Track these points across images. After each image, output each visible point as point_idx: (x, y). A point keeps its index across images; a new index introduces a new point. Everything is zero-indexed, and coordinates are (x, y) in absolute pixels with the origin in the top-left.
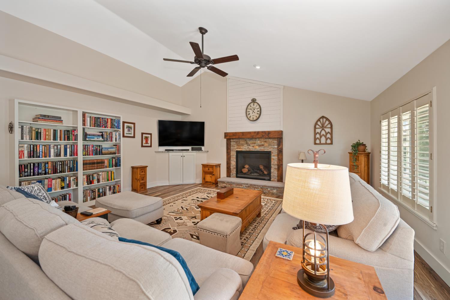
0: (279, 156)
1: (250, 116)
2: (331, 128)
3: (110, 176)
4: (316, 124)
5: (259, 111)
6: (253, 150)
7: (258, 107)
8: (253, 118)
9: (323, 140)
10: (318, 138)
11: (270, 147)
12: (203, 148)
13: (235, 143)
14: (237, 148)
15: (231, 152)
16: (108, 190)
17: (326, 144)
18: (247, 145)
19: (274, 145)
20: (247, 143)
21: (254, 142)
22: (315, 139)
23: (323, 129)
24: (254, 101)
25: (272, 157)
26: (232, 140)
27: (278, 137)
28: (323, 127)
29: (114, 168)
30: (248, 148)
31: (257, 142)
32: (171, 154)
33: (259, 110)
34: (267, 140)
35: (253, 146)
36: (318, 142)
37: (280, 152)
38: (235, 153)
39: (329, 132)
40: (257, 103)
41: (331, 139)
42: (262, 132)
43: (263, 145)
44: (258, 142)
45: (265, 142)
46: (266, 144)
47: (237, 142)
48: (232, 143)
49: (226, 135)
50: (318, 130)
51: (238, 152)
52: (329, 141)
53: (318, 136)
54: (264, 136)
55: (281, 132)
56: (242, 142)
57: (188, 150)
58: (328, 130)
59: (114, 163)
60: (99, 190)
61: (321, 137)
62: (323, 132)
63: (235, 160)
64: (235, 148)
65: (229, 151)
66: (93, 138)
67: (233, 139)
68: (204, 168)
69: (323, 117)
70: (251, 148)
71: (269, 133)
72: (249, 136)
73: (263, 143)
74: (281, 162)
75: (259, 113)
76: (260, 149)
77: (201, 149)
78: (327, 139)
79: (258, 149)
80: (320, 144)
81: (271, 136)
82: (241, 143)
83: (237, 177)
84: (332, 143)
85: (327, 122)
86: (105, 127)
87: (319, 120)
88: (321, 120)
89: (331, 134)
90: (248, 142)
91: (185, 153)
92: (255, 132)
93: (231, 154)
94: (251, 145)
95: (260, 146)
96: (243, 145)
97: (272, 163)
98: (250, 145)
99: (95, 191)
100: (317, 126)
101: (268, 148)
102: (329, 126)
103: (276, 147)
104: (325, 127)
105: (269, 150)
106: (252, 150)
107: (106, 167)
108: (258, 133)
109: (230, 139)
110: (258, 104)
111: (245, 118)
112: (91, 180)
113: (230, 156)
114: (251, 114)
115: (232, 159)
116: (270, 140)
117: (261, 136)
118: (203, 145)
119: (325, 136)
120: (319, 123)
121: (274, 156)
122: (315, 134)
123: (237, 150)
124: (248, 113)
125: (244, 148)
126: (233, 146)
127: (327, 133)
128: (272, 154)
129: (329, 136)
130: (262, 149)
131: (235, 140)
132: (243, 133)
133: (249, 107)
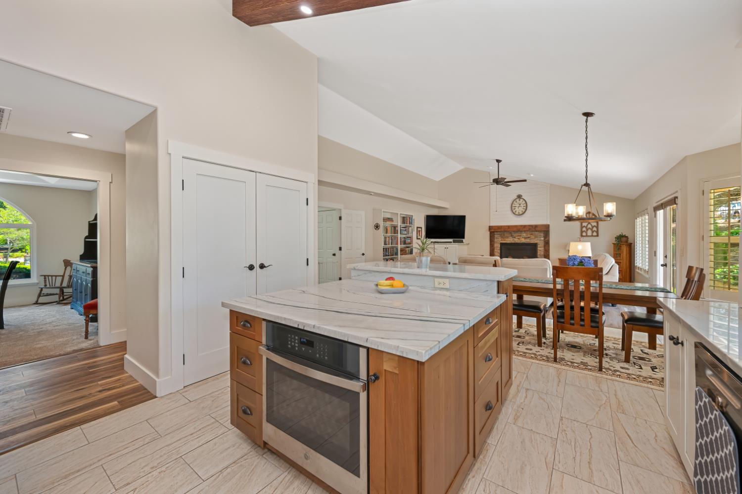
0: (546, 248)
1: (515, 210)
2: (597, 222)
6: (519, 242)
7: (524, 202)
8: (519, 213)
9: (589, 233)
10: (584, 231)
11: (536, 239)
12: (464, 240)
13: (499, 236)
14: (501, 240)
15: (495, 244)
17: (592, 236)
18: (513, 238)
19: (540, 238)
20: (512, 236)
21: (520, 234)
22: (582, 232)
23: (589, 223)
24: (519, 197)
25: (538, 248)
26: (495, 233)
27: (545, 230)
30: (513, 240)
31: (522, 234)
32: (437, 246)
33: (525, 205)
34: (533, 233)
35: (518, 239)
36: (584, 234)
37: (547, 243)
38: (500, 244)
39: (595, 226)
40: (522, 198)
41: (597, 232)
42: (529, 226)
43: (529, 237)
44: (524, 235)
45: (532, 234)
46: (532, 237)
47: (501, 234)
48: (496, 236)
49: (490, 228)
50: (585, 224)
51: (502, 244)
52: (595, 234)
53: (584, 229)
54: (531, 229)
55: (548, 226)
56: (506, 234)
57: (451, 242)
58: (594, 224)
61: (587, 230)
62: (589, 226)
63: (499, 252)
64: (498, 240)
65: (493, 243)
67: (497, 232)
69: (589, 213)
70: (516, 240)
71: (536, 226)
72: (515, 229)
73: (529, 236)
74: (547, 253)
75: (525, 208)
76: (526, 241)
77: (462, 242)
78: (593, 232)
79: (523, 241)
80: (587, 236)
81: (538, 229)
84: (597, 236)
86: (407, 224)
88: (588, 215)
89: (597, 227)
90: (513, 234)
91: (448, 245)
92: (521, 226)
93: (495, 246)
95: (525, 238)
96: (507, 237)
97: (538, 254)
98: (515, 238)
101: (534, 241)
103: (543, 239)
105: (536, 242)
106: (517, 242)
108: (525, 226)
109: (494, 232)
110: (524, 200)
111: (510, 212)
113: (493, 247)
114: (517, 209)
115: (495, 250)
116: (536, 233)
117: (529, 229)
118: (464, 238)
119: (592, 229)
121: (540, 247)
122: (582, 227)
123: (501, 242)
124: (513, 208)
125: (510, 240)
126: (497, 239)
127: (593, 227)
128: (539, 246)
129: (595, 229)
130: (528, 241)
131: (499, 233)
132: (509, 227)
133: (515, 202)
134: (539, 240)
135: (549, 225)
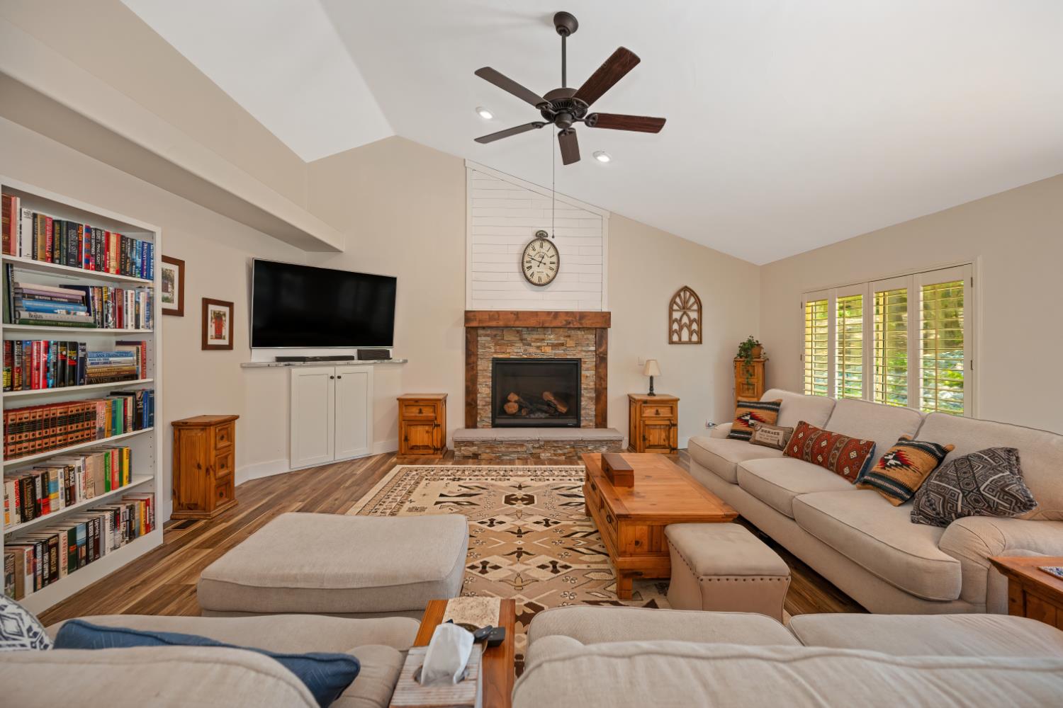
0: (600, 370)
1: (531, 271)
2: (700, 310)
3: (116, 468)
4: (673, 302)
5: (554, 263)
6: (539, 357)
7: (552, 252)
8: (540, 279)
9: (685, 335)
10: (676, 331)
11: (579, 348)
12: (391, 350)
13: (489, 339)
14: (496, 352)
15: (479, 362)
16: (108, 525)
17: (690, 342)
18: (524, 344)
19: (588, 345)
20: (522, 340)
21: (542, 337)
22: (671, 332)
23: (685, 313)
24: (541, 236)
25: (583, 373)
26: (480, 332)
27: (598, 325)
28: (685, 309)
29: (131, 433)
30: (525, 350)
31: (547, 337)
32: (298, 371)
33: (554, 259)
34: (573, 332)
35: (538, 347)
36: (675, 338)
37: (602, 359)
38: (491, 365)
39: (695, 320)
40: (548, 241)
41: (700, 333)
42: (567, 313)
43: (562, 345)
44: (551, 338)
45: (569, 336)
46: (570, 343)
47: (495, 336)
48: (482, 340)
49: (469, 315)
50: (676, 315)
51: (497, 363)
52: (695, 338)
53: (676, 326)
54: (570, 323)
55: (605, 318)
56: (509, 336)
57: (351, 358)
58: (694, 315)
59: (130, 413)
60: (72, 534)
61: (681, 328)
62: (685, 320)
63: (490, 384)
64: (489, 352)
65: (473, 359)
66: (51, 311)
67: (484, 328)
68: (404, 409)
69: (686, 289)
70: (533, 352)
71: (583, 315)
72: (532, 322)
73: (562, 340)
74: (603, 382)
75: (554, 266)
76: (555, 354)
77: (386, 356)
78: (691, 333)
79: (549, 353)
80: (680, 342)
81: (587, 323)
82: (505, 338)
83: (494, 425)
84: (700, 342)
85: (692, 300)
86: (97, 268)
87: (678, 294)
88: (682, 294)
89: (699, 322)
90: (525, 336)
91: (340, 369)
92: (549, 313)
93: (479, 368)
94: (533, 344)
95: (554, 346)
96: (511, 344)
97: (583, 386)
98: (530, 345)
99: (56, 545)
100: (675, 307)
101: (574, 352)
102: (695, 307)
103: (593, 348)
104: (689, 309)
105: (578, 356)
106: (534, 356)
107: (102, 434)
108: (556, 315)
109: (476, 328)
110: (552, 245)
111: (518, 277)
112: (39, 496)
113: (475, 372)
114: (535, 269)
115: (480, 380)
116: (579, 332)
117: (564, 323)
118: (390, 343)
119: (689, 327)
120: (678, 300)
121: (588, 369)
122: (671, 321)
123: (495, 356)
124: (526, 265)
125: (516, 351)
126: (484, 347)
127: (691, 321)
128: (584, 366)
129: (695, 326)
130: (559, 353)
131: (489, 332)
132: (517, 314)
133: (530, 251)
134: (583, 351)
135: (610, 313)
